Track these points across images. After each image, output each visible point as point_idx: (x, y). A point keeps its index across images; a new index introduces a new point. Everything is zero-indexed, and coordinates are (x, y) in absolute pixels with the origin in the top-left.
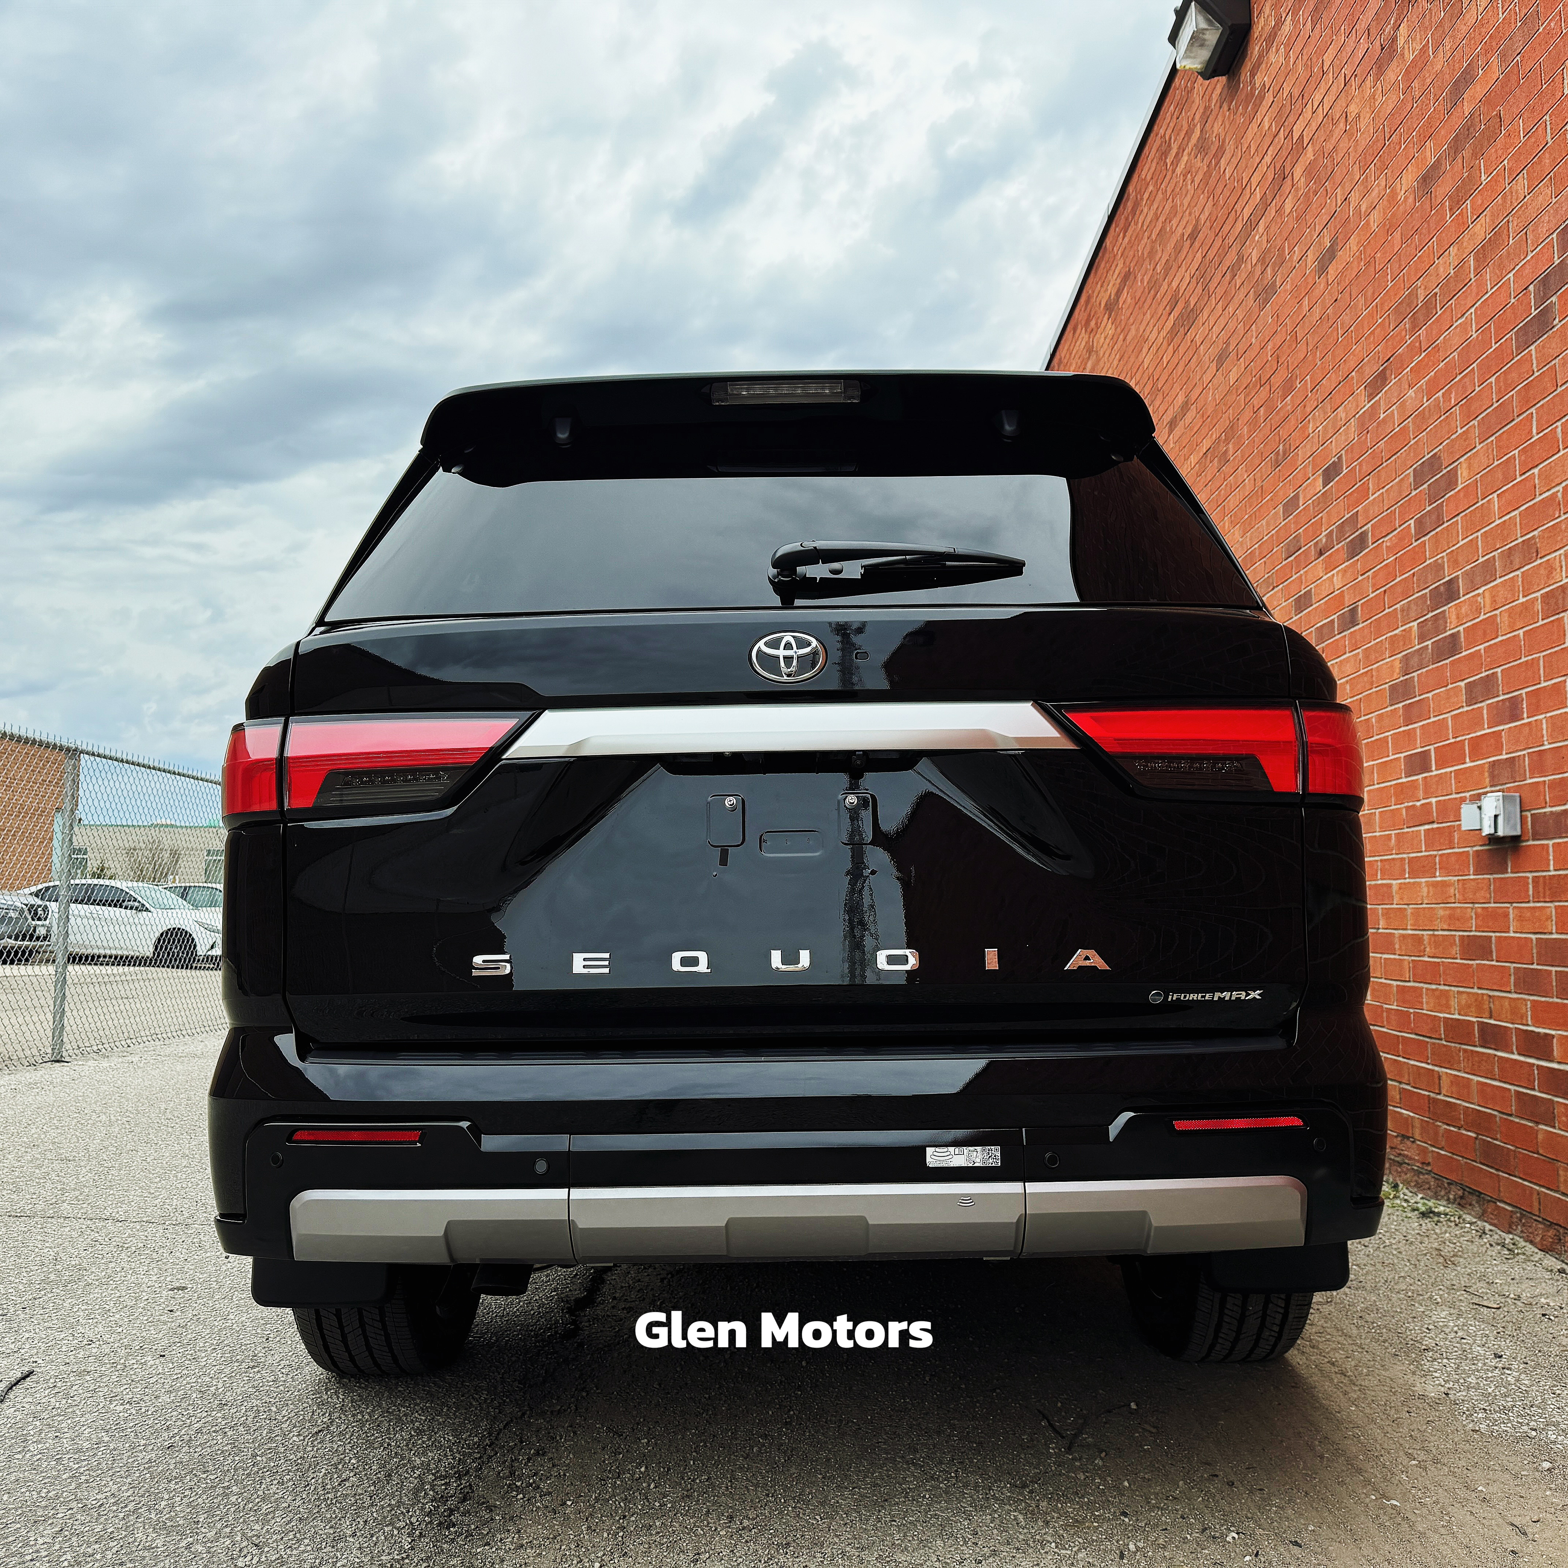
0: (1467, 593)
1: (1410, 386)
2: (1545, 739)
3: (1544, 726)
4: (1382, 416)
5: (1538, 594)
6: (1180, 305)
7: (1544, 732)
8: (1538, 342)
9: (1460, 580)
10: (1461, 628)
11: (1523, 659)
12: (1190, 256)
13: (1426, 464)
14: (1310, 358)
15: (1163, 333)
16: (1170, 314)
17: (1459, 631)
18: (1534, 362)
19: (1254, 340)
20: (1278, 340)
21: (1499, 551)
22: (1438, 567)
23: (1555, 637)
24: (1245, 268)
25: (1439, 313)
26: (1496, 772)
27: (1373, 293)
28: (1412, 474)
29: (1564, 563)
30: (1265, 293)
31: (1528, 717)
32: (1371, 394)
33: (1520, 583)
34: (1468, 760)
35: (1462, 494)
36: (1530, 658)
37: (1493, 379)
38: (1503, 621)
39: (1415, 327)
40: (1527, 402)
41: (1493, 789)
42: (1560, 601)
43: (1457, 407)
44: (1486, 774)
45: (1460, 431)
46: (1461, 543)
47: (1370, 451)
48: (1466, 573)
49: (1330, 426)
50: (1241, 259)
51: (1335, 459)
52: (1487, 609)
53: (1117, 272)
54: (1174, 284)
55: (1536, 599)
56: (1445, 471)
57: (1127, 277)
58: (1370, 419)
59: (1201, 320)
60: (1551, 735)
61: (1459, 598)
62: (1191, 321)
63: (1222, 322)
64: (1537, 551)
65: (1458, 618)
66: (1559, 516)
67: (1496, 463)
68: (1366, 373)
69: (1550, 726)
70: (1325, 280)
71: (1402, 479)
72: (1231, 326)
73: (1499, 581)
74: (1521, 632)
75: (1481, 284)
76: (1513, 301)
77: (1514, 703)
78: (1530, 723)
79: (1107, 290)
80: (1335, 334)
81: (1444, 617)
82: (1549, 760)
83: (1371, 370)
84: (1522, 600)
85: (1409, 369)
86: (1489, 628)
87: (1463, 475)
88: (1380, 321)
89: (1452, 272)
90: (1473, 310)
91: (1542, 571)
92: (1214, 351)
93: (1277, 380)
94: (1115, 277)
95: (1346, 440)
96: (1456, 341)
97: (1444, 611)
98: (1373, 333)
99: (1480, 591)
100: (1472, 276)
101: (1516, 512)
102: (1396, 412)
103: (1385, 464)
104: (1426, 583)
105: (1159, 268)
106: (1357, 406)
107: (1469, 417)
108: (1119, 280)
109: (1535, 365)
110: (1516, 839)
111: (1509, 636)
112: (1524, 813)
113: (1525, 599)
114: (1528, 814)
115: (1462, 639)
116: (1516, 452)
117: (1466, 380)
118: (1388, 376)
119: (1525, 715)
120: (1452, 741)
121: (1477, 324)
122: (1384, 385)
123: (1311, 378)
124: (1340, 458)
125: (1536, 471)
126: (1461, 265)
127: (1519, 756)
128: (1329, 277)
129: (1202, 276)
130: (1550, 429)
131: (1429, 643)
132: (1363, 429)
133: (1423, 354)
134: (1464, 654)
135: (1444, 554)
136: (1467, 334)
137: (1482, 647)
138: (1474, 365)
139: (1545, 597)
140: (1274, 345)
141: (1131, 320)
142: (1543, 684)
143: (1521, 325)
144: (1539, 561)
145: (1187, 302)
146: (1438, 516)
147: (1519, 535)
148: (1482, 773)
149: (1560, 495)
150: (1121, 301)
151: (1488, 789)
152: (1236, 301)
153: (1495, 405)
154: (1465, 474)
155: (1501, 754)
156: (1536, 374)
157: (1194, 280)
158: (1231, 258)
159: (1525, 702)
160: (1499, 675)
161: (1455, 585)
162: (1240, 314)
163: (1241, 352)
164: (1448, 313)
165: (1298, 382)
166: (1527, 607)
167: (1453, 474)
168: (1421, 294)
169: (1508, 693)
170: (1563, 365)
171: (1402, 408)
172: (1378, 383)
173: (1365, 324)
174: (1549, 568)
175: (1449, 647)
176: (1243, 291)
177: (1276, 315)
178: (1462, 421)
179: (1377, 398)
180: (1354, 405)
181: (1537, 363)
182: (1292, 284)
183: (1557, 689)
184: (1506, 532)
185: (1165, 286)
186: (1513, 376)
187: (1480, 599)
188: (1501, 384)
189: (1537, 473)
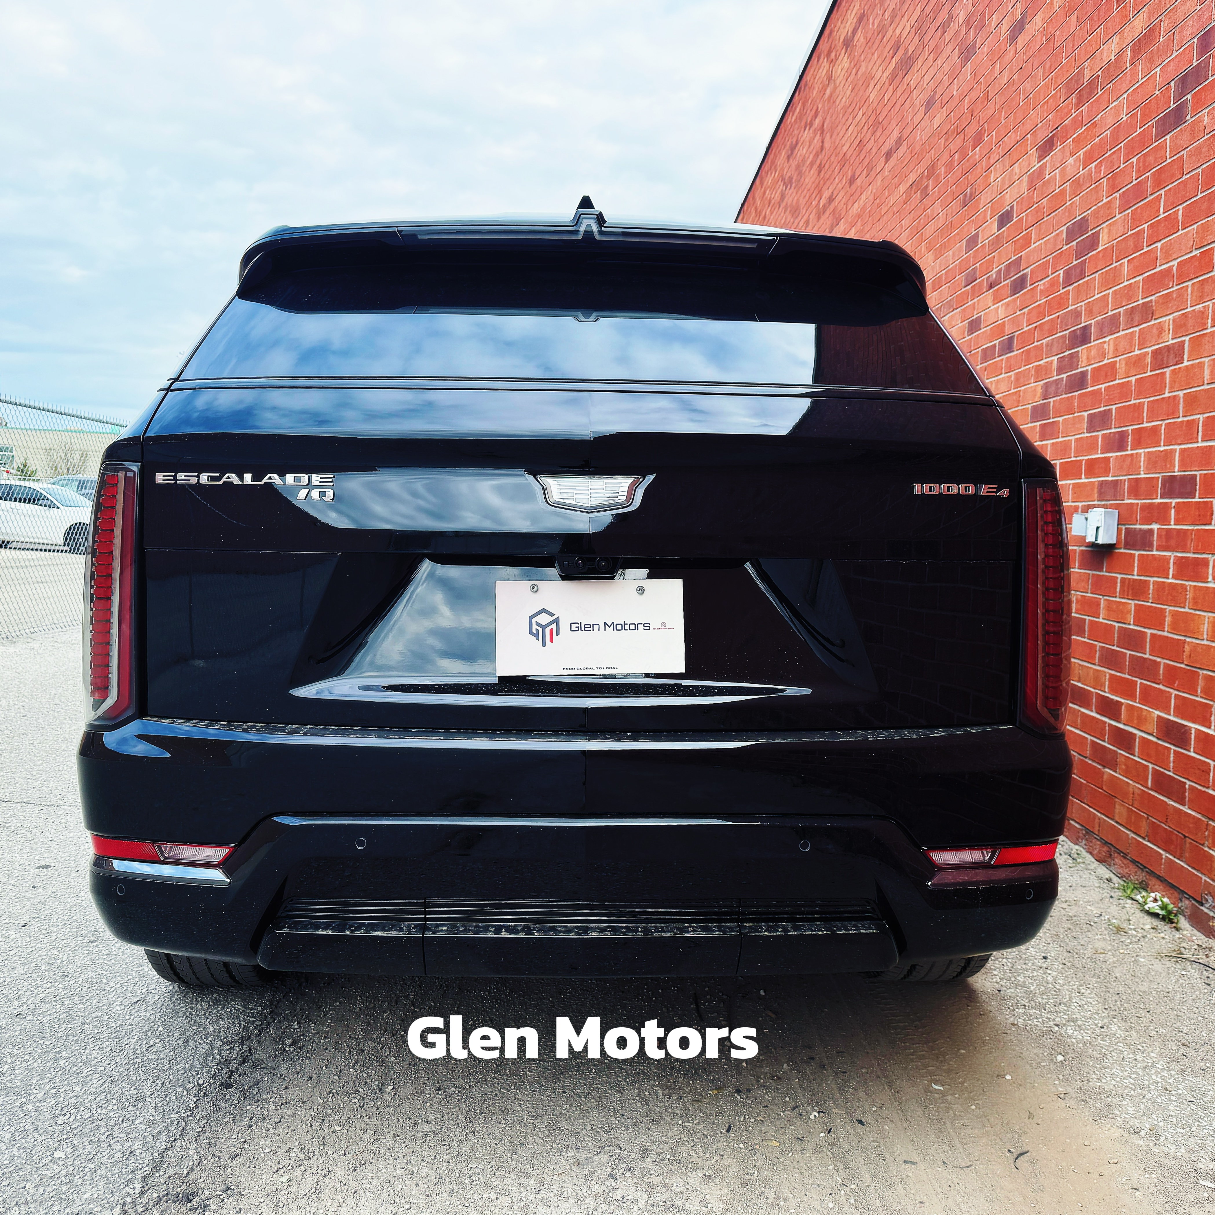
0: (1097, 340)
1: (1072, 154)
2: (1142, 469)
3: (1142, 459)
4: (1047, 177)
5: (1150, 349)
6: (901, 52)
7: (1142, 464)
8: (1173, 133)
9: (1093, 327)
10: (1089, 368)
11: (1133, 402)
13: (1076, 224)
14: (997, 116)
15: (886, 74)
16: (893, 57)
17: (1087, 370)
18: (1168, 150)
19: (955, 92)
20: (974, 95)
21: (1125, 308)
22: (1077, 314)
23: (1158, 388)
24: (954, 26)
25: (1100, 93)
26: (1103, 490)
27: (1051, 66)
28: (1065, 231)
29: (1171, 327)
30: (967, 52)
31: (1131, 450)
32: (1041, 157)
33: (1137, 338)
34: (1083, 476)
35: (1101, 255)
36: (1138, 401)
37: (1134, 160)
38: (1121, 368)
39: (1080, 103)
40: (1159, 183)
41: (1100, 503)
42: (1165, 359)
43: (1105, 179)
44: (1096, 490)
45: (1105, 201)
46: (1096, 297)
47: (1035, 206)
48: (1097, 323)
49: (1007, 178)
50: (951, 18)
51: (1008, 208)
52: (1111, 356)
53: (854, 12)
54: (898, 32)
55: (1147, 353)
56: (1090, 233)
57: (862, 18)
58: (1038, 178)
59: (915, 68)
60: (1147, 468)
61: (1090, 342)
62: (908, 68)
63: (932, 72)
64: (1153, 313)
65: (1088, 358)
66: (1172, 287)
67: (1130, 233)
68: (1039, 136)
69: (1146, 459)
70: (1014, 48)
71: (1058, 234)
72: (939, 76)
73: (1121, 333)
74: (1133, 379)
75: (1134, 73)
76: (1157, 93)
77: (1122, 436)
78: (1132, 455)
79: (845, 27)
80: (1018, 97)
81: (1078, 356)
82: (1143, 487)
83: (1043, 135)
84: (1137, 352)
85: (1071, 139)
86: (1109, 372)
87: (1104, 237)
88: (1053, 92)
89: (1113, 58)
90: (1125, 96)
91: (1155, 331)
92: (924, 97)
93: (971, 131)
94: (852, 16)
95: (1018, 193)
96: (1110, 121)
97: (1078, 352)
98: (1047, 102)
99: (1107, 339)
100: (1128, 65)
101: (1141, 278)
102: (1058, 175)
103: (1045, 219)
104: (1067, 325)
105: (886, 15)
106: (1029, 164)
107: (1113, 189)
108: (855, 20)
109: (1168, 153)
110: (1112, 547)
111: (1123, 380)
112: (1120, 526)
113: (1139, 352)
114: (1123, 527)
115: (1089, 377)
116: (1146, 226)
117: (1114, 156)
118: (1055, 142)
119: (1129, 448)
120: (1073, 459)
121: (1127, 108)
122: (1051, 150)
123: (996, 134)
124: (1012, 207)
125: (1159, 245)
126: (1120, 55)
127: (1121, 480)
128: (1017, 46)
129: (919, 28)
130: (1174, 210)
131: (1064, 376)
132: (1031, 186)
133: (1084, 128)
134: (1089, 389)
135: (1083, 303)
136: (1119, 116)
137: (1103, 386)
138: (1122, 144)
139: (1155, 353)
140: (971, 100)
141: (862, 57)
142: (1145, 425)
143: (1162, 115)
144: (1153, 322)
145: (907, 49)
146: (1082, 270)
147: (1140, 298)
148: (1092, 490)
149: (1175, 268)
150: (856, 39)
151: (1096, 503)
152: (944, 55)
153: (1134, 182)
154: (1106, 238)
155: (1108, 476)
156: (1169, 161)
157: (913, 30)
158: (943, 16)
159: (1130, 437)
160: (1114, 411)
161: (1088, 331)
162: (946, 67)
163: (944, 102)
164: (1106, 95)
165: (986, 135)
166: (1140, 358)
167: (1096, 236)
168: (1087, 74)
169: (1118, 427)
170: (1190, 156)
171: (1063, 172)
172: (1047, 147)
173: (1042, 94)
174: (1161, 329)
175: (1079, 382)
176: (950, 47)
177: (974, 73)
178: (1107, 192)
179: (1045, 161)
180: (1027, 163)
181: (1170, 151)
182: (988, 47)
183: (1155, 430)
184: (1131, 293)
185: (890, 32)
186: (1151, 159)
187: (1106, 346)
188: (1141, 164)
189: (1159, 247)
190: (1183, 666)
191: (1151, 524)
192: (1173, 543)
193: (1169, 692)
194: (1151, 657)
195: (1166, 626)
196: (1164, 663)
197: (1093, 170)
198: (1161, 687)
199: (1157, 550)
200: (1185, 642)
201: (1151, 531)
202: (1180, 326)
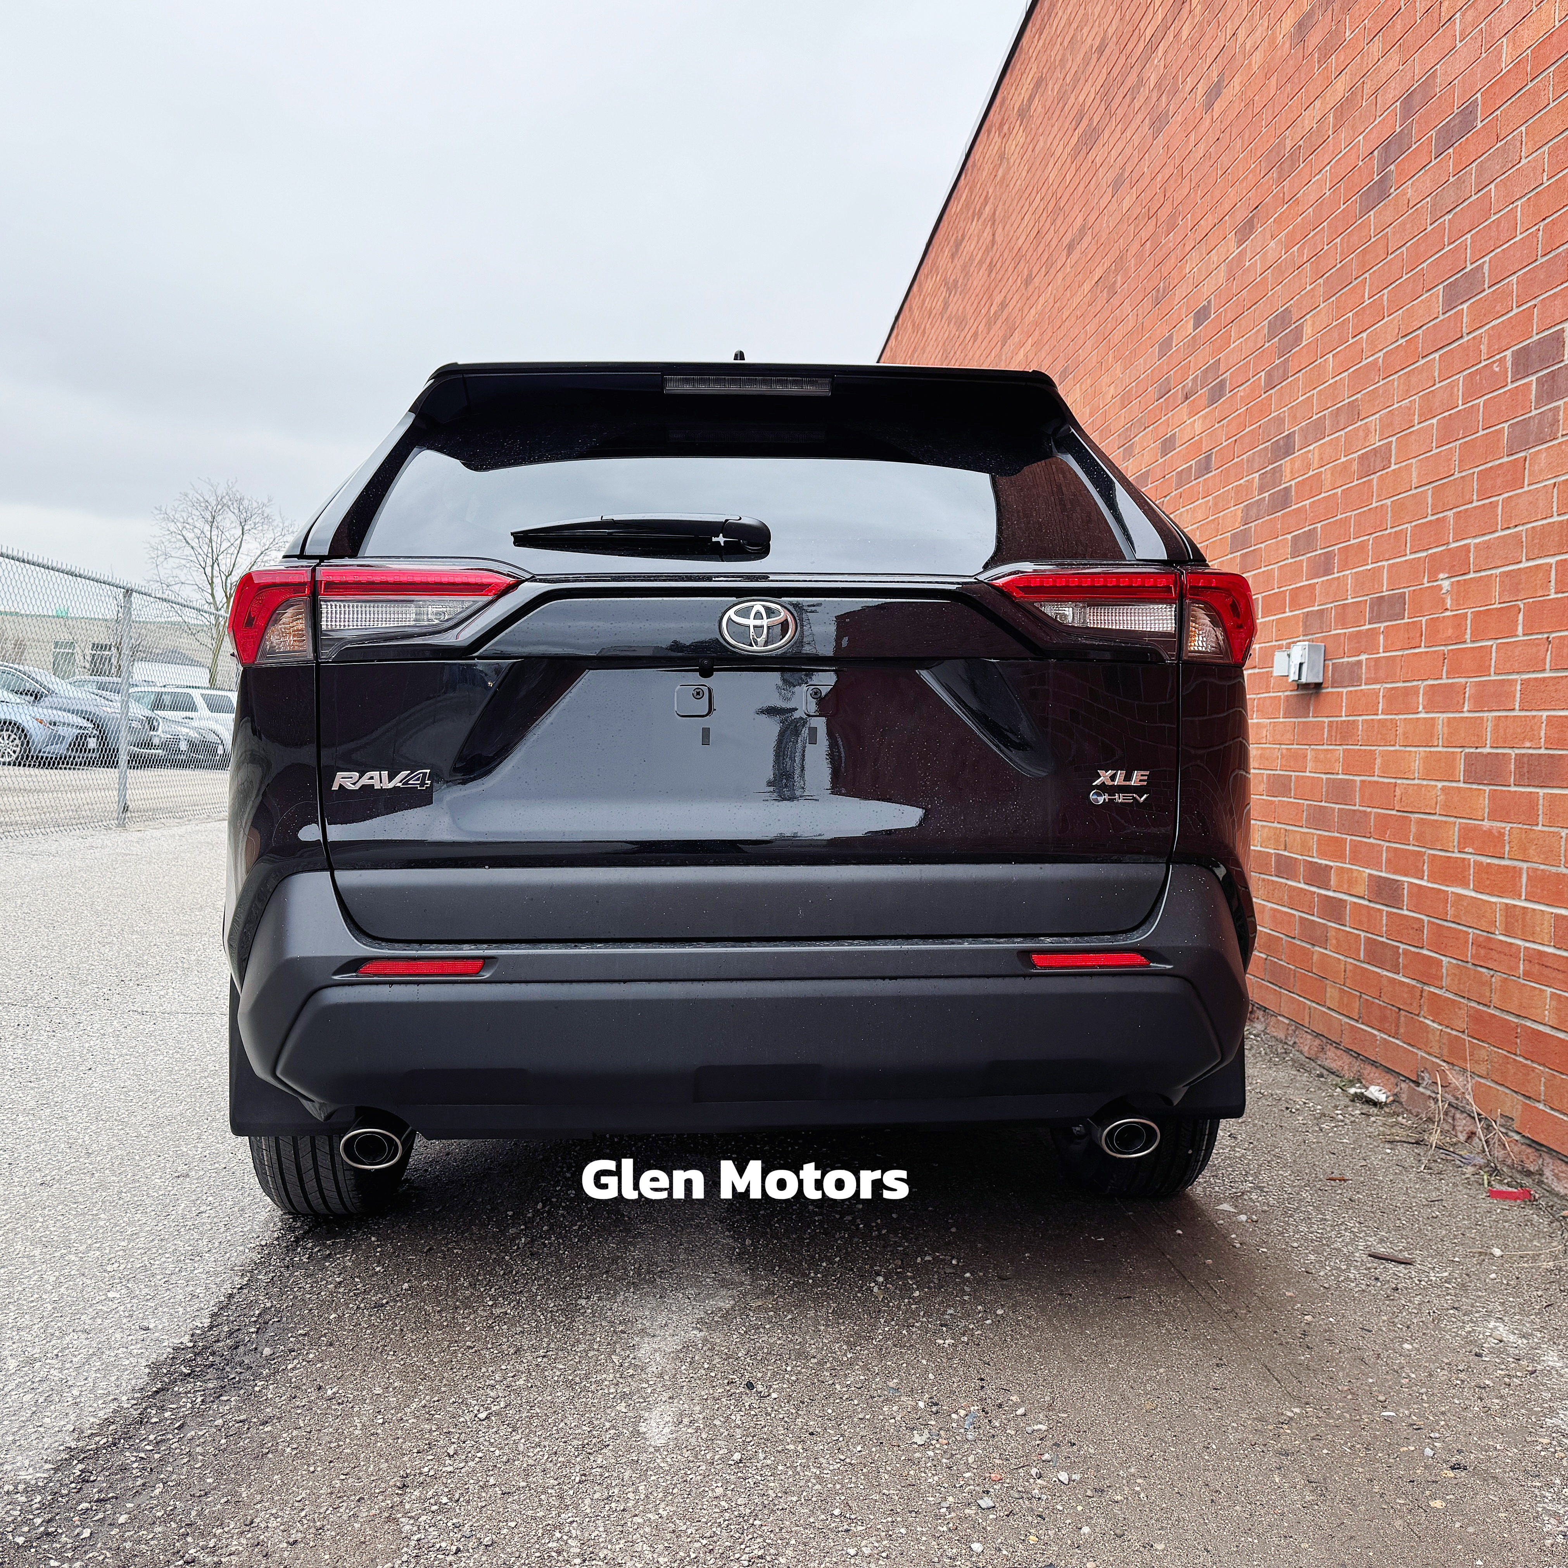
0: (1301, 449)
1: (1273, 237)
2: (1349, 593)
3: (1349, 581)
4: (1247, 264)
5: (1355, 455)
6: (1085, 122)
7: (1349, 587)
8: (1377, 208)
9: (1297, 435)
10: (1293, 483)
11: (1339, 517)
12: (1096, 71)
13: (1279, 317)
14: (1192, 196)
15: (1068, 149)
16: (1075, 130)
17: (1291, 485)
18: (1372, 227)
19: (1146, 169)
20: (1167, 172)
21: (1330, 410)
22: (1280, 420)
23: (1365, 497)
24: (1144, 92)
25: (1302, 166)
26: (1308, 623)
27: (1250, 137)
28: (1266, 326)
29: (1378, 427)
30: (1159, 122)
31: (1338, 572)
32: (1240, 240)
33: (1343, 443)
34: (1287, 610)
35: (1305, 351)
36: (1344, 515)
37: (1338, 240)
38: (1327, 478)
39: (1281, 177)
40: (1363, 266)
41: (1305, 638)
42: (1372, 464)
43: (1308, 264)
44: (1301, 624)
45: (1308, 288)
46: (1301, 399)
47: (1234, 299)
48: (1301, 429)
49: (1203, 268)
50: (1141, 82)
51: (1205, 303)
52: (1316, 466)
53: (1030, 76)
54: (1081, 98)
55: (1354, 459)
56: (1293, 326)
57: (1039, 83)
58: (1237, 266)
59: (1101, 141)
60: (1354, 590)
61: (1294, 453)
62: (1093, 141)
63: (1120, 145)
64: (1358, 414)
65: (1291, 472)
66: (1378, 382)
67: (1335, 323)
68: (1238, 218)
69: (1354, 581)
70: (1211, 116)
71: (1258, 330)
72: (1128, 151)
73: (1327, 439)
74: (1339, 490)
75: (1337, 142)
76: (1361, 163)
77: (1329, 556)
78: (1339, 577)
79: (1020, 93)
80: (1215, 173)
81: (1281, 470)
82: (1350, 614)
83: (1241, 215)
84: (1343, 459)
85: (1272, 219)
86: (1315, 484)
87: (1308, 330)
88: (1253, 166)
89: (1315, 126)
90: (1328, 168)
91: (1361, 433)
92: (1111, 176)
93: (1163, 214)
94: (1028, 81)
95: (1216, 285)
96: (1313, 197)
97: (1281, 465)
98: (1246, 177)
99: (1311, 448)
100: (1330, 133)
101: (1346, 373)
102: (1258, 261)
103: (1246, 314)
104: (1269, 436)
105: (1068, 79)
107: (1317, 275)
108: (1032, 86)
109: (1372, 231)
110: (1318, 686)
111: (1330, 493)
112: (1327, 662)
113: (1345, 459)
114: (1330, 663)
115: (1293, 493)
116: (1351, 314)
117: (1317, 237)
118: (1255, 223)
119: (1336, 571)
120: (1277, 590)
121: (1330, 181)
122: (1251, 232)
123: (1191, 217)
124: (1209, 302)
125: (1364, 335)
126: (1322, 121)
127: (1328, 608)
128: (1214, 113)
129: (1105, 95)
130: (1379, 295)
131: (1267, 494)
132: (1231, 276)
133: (1286, 206)
134: (1293, 507)
135: (1286, 408)
136: (1322, 191)
137: (1307, 502)
138: (1325, 223)
139: (1361, 457)
140: (1163, 177)
141: (1041, 130)
142: (1352, 542)
143: (1365, 188)
144: (1359, 423)
145: (1091, 119)
146: (1284, 371)
147: (1346, 396)
148: (1297, 624)
149: (1380, 360)
150: (1033, 108)
151: (1301, 638)
152: (1134, 126)
153: (1339, 266)
154: (1309, 331)
155: (1313, 606)
156: (1373, 240)
157: (1098, 96)
158: (1132, 79)
159: (1336, 557)
160: (1319, 529)
161: (1292, 440)
162: (1136, 140)
163: (1134, 180)
164: (1309, 166)
165: (1180, 219)
166: (1346, 466)
167: (1299, 330)
168: (1289, 144)
169: (1324, 548)
170: (1394, 233)
171: (1264, 258)
172: (1246, 230)
173: (1241, 168)
174: (1367, 432)
175: (1283, 500)
176: (1140, 116)
177: (1167, 147)
178: (1311, 277)
179: (1244, 245)
180: (1225, 250)
181: (1375, 229)
182: (1183, 115)
183: (1362, 546)
184: (1336, 392)
185: (1072, 99)
186: (1355, 238)
187: (1310, 455)
188: (1345, 245)
189: (1365, 337)
190: (1394, 812)
191: (1358, 655)
192: (1382, 674)
193: (1380, 845)
194: (1361, 808)
195: (1376, 770)
196: (1375, 813)
197: (1296, 254)
198: (1372, 840)
199: (1366, 684)
200: (1395, 785)
201: (1359, 663)
202: (1386, 426)
